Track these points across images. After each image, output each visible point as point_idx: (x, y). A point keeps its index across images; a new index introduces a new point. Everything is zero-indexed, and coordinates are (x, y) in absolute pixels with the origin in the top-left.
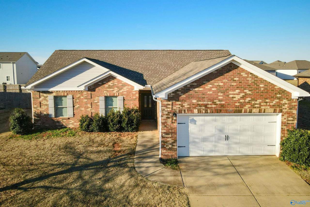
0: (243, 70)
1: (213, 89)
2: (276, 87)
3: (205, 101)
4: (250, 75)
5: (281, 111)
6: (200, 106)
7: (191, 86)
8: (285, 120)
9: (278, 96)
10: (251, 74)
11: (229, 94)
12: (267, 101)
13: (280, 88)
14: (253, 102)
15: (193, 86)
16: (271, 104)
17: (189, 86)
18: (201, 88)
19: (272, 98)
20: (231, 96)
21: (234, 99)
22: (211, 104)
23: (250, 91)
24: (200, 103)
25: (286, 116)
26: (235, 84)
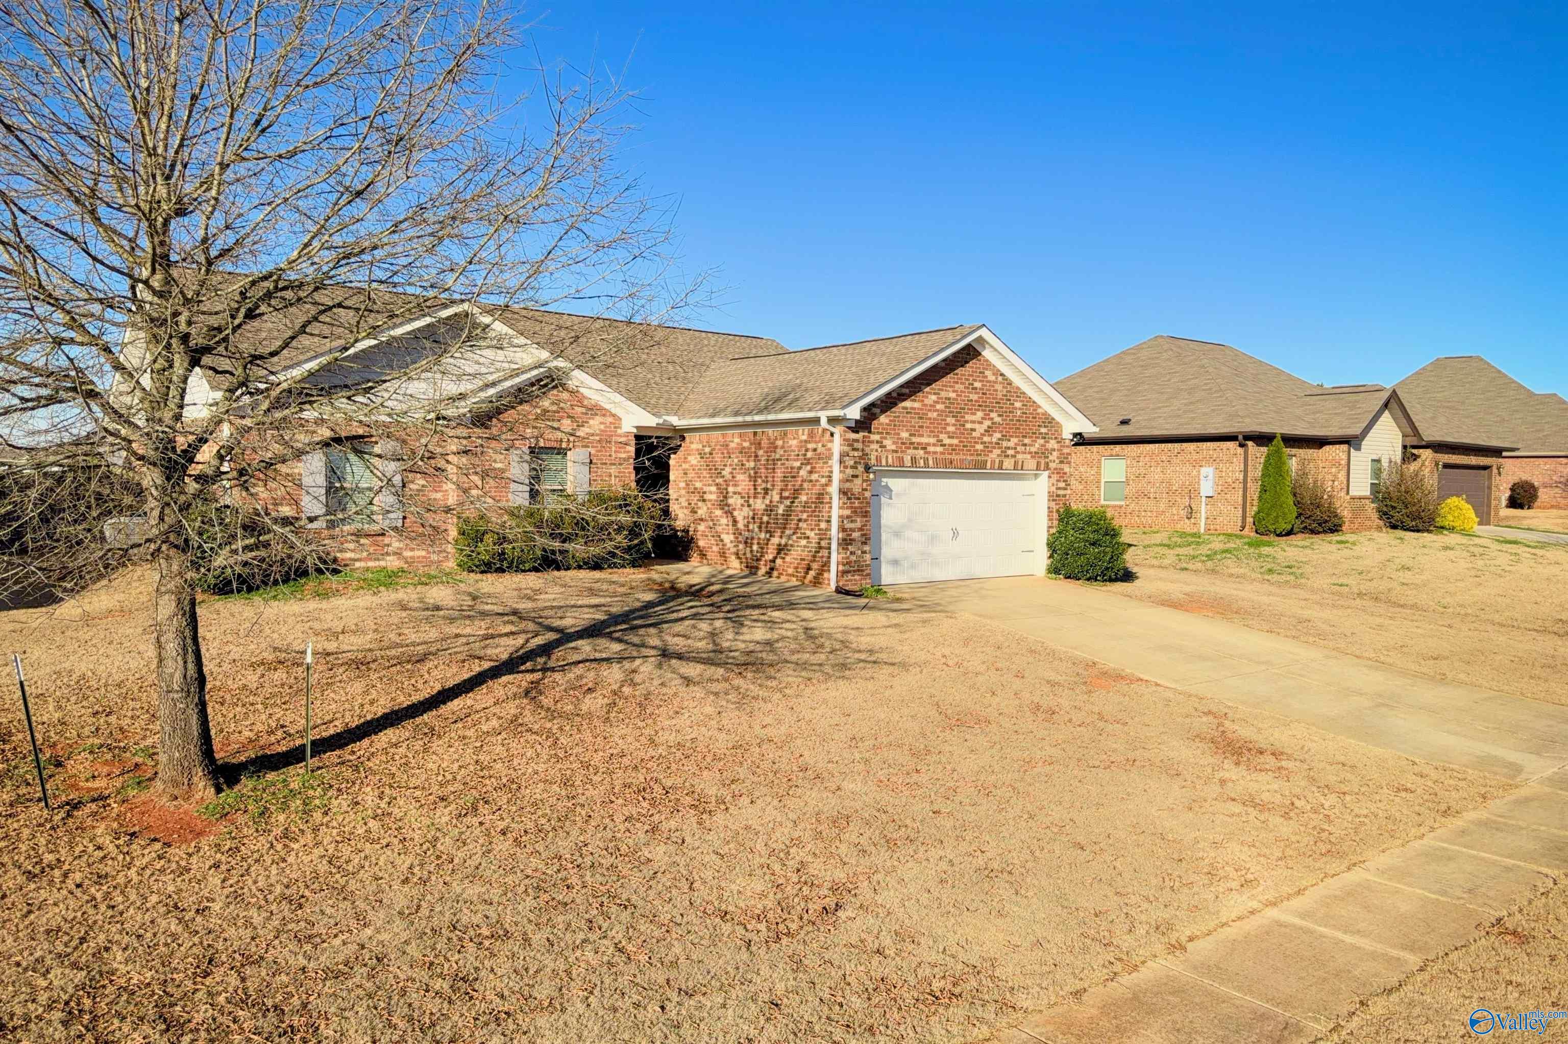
0: (988, 364)
1: (939, 407)
2: (1039, 411)
3: (922, 436)
4: (1000, 378)
5: (1047, 468)
6: (915, 448)
7: (899, 395)
8: (1054, 489)
9: (1043, 430)
10: (1002, 375)
11: (967, 421)
12: (1026, 441)
13: (1045, 413)
14: (1005, 444)
15: (903, 395)
16: (1033, 449)
17: (894, 395)
18: (914, 401)
19: (1035, 435)
20: (969, 426)
21: (974, 434)
22: (934, 445)
23: (1000, 416)
24: (914, 439)
25: (1055, 477)
26: (974, 397)
